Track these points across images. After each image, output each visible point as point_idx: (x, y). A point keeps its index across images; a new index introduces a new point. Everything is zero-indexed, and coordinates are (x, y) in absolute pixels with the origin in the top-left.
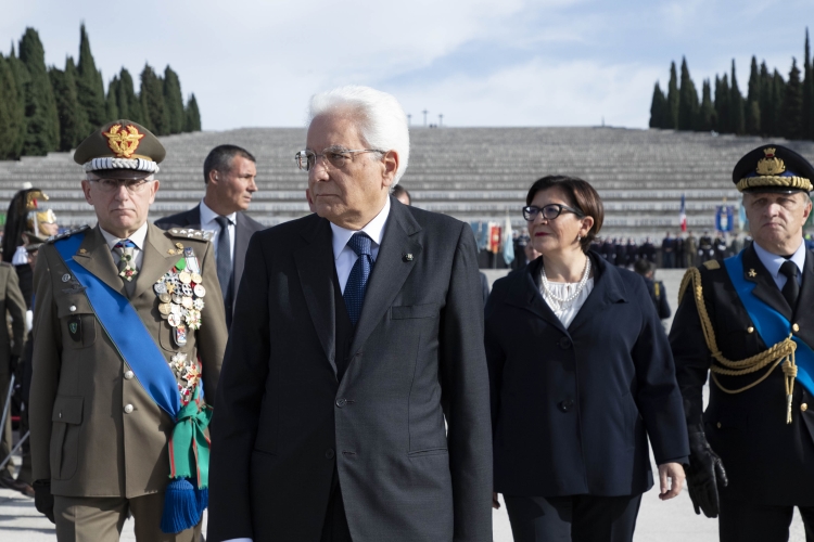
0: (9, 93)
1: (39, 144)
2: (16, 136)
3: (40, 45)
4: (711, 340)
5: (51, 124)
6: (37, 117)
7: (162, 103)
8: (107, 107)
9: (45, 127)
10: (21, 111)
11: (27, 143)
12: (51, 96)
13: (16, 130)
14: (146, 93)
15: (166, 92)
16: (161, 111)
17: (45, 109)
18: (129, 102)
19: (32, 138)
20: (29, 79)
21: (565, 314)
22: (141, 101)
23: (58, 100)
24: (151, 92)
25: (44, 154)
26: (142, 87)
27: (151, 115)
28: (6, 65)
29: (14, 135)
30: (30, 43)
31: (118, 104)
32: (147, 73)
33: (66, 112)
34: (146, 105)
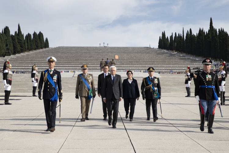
0: (2, 42)
1: (9, 53)
2: (4, 51)
3: (9, 30)
4: (145, 85)
5: (11, 48)
6: (8, 47)
7: (38, 41)
8: (24, 43)
9: (10, 49)
10: (5, 46)
11: (6, 53)
12: (11, 42)
13: (4, 50)
14: (34, 39)
15: (40, 38)
16: (38, 43)
17: (10, 44)
18: (30, 41)
19: (7, 51)
20: (7, 39)
21: (130, 83)
22: (33, 41)
23: (13, 42)
24: (36, 38)
25: (10, 55)
26: (33, 37)
27: (35, 44)
28: (1, 36)
29: (3, 51)
30: (7, 30)
31: (27, 42)
32: (35, 34)
33: (15, 45)
34: (34, 42)
